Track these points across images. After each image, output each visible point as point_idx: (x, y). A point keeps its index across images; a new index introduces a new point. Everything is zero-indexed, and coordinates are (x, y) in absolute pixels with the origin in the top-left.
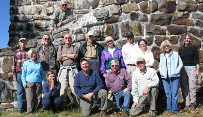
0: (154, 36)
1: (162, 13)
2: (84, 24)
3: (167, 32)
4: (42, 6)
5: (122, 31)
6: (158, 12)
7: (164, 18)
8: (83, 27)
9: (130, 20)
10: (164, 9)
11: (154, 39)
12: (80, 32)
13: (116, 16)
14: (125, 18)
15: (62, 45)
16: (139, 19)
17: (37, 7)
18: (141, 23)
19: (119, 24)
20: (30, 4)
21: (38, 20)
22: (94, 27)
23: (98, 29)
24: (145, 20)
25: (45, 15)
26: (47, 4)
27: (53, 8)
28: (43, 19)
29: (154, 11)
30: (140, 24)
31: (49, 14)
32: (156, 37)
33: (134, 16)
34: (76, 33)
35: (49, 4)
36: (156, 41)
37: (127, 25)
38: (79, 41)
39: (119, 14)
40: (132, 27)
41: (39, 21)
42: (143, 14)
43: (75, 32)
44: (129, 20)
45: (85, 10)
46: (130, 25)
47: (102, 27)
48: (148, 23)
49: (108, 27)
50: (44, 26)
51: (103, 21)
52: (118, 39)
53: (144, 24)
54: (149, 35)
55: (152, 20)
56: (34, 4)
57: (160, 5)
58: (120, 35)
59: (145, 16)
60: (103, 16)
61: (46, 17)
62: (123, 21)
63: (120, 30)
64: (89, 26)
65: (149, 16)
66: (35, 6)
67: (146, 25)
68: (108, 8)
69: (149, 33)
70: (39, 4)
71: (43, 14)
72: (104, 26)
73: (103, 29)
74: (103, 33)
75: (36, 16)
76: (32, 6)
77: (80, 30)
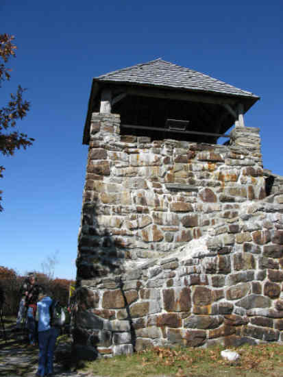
0: (267, 269)
1: (275, 244)
2: (195, 254)
3: (280, 266)
4: (123, 217)
5: (235, 264)
6: (271, 244)
7: (277, 250)
8: (194, 258)
9: (243, 252)
10: (277, 241)
11: (267, 273)
12: (190, 263)
13: (229, 247)
14: (238, 250)
15: (170, 277)
16: (252, 251)
17: (117, 219)
18: (254, 255)
19: (231, 255)
20: (109, 214)
21: (118, 234)
22: (206, 258)
23: (210, 261)
24: (258, 252)
25: (127, 229)
26: (130, 216)
27: (138, 221)
28: (125, 235)
29: (267, 243)
30: (252, 256)
31: (132, 229)
32: (269, 271)
33: (247, 247)
34: (187, 264)
35: (132, 216)
36: (269, 276)
37: (240, 257)
38: (190, 274)
39: (232, 244)
40: (245, 259)
41: (120, 237)
42: (256, 245)
43: (185, 263)
44: (241, 251)
45: (174, 227)
46: (243, 257)
47: (214, 258)
48: (261, 255)
49: (220, 258)
50: (126, 244)
51: (216, 252)
52: (230, 272)
53: (256, 257)
54: (262, 269)
55: (266, 252)
56: (113, 214)
57: (273, 236)
58: (232, 268)
59: (258, 247)
60: (215, 247)
61: (129, 232)
62: (236, 253)
63: (232, 263)
64: (201, 257)
65: (262, 248)
66: (114, 216)
67: (259, 257)
68: (221, 237)
69: (262, 267)
70: (121, 215)
71: (125, 228)
72: (217, 258)
73: (215, 261)
74: (216, 265)
75: (116, 229)
76: (111, 216)
77: (191, 260)
